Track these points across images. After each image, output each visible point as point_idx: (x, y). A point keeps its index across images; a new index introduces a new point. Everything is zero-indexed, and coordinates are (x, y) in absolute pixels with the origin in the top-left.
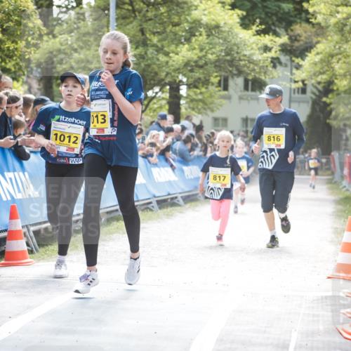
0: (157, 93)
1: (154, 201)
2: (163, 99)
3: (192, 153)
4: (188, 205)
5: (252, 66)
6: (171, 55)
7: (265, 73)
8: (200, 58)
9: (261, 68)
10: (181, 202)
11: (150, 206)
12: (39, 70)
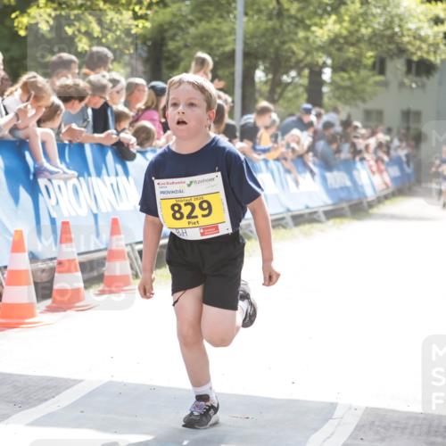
0: (293, 78)
1: (288, 216)
2: (301, 85)
3: (337, 156)
4: (331, 222)
5: (418, 43)
6: (314, 28)
7: (435, 52)
8: (351, 33)
9: (430, 45)
10: (323, 217)
11: (283, 222)
12: (145, 48)
